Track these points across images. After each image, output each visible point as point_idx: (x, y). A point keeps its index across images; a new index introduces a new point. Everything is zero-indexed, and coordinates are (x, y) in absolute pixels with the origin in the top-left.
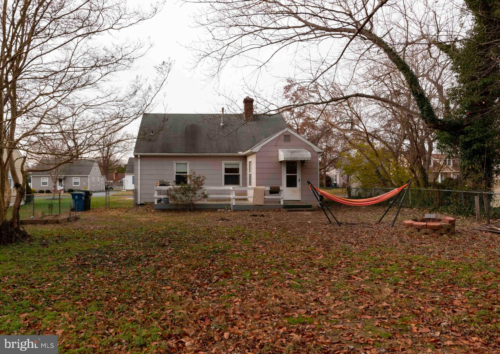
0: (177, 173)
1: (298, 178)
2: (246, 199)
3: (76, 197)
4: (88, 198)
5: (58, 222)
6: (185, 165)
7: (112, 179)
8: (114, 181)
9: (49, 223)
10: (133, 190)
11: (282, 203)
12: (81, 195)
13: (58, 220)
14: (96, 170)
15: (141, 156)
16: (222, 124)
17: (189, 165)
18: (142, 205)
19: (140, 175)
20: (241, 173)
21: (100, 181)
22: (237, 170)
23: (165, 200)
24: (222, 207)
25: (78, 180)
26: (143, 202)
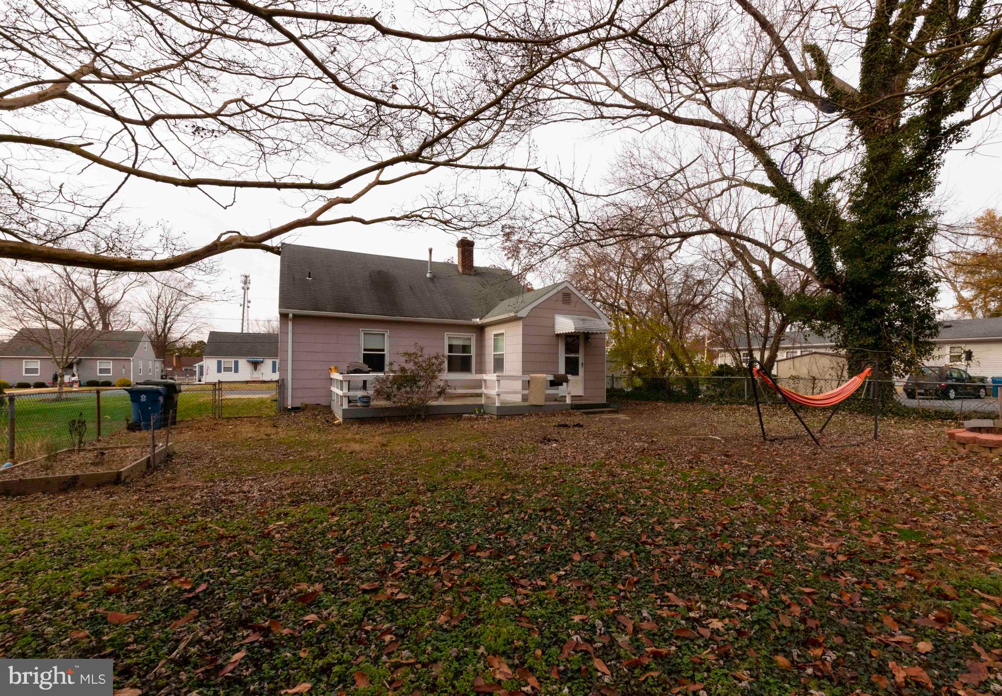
0: (365, 350)
1: (581, 361)
2: (479, 395)
3: (143, 398)
4: (173, 398)
5: (117, 480)
6: (380, 337)
7: (171, 365)
8: (174, 369)
9: (84, 486)
10: (277, 381)
11: (568, 401)
12: (157, 392)
13: (119, 474)
14: (146, 349)
15: (295, 316)
16: (428, 275)
17: (389, 337)
18: (295, 409)
19: (293, 351)
20: (473, 353)
21: (154, 366)
22: (466, 348)
23: (365, 400)
24: (470, 409)
25: (110, 365)
26: (299, 405)
